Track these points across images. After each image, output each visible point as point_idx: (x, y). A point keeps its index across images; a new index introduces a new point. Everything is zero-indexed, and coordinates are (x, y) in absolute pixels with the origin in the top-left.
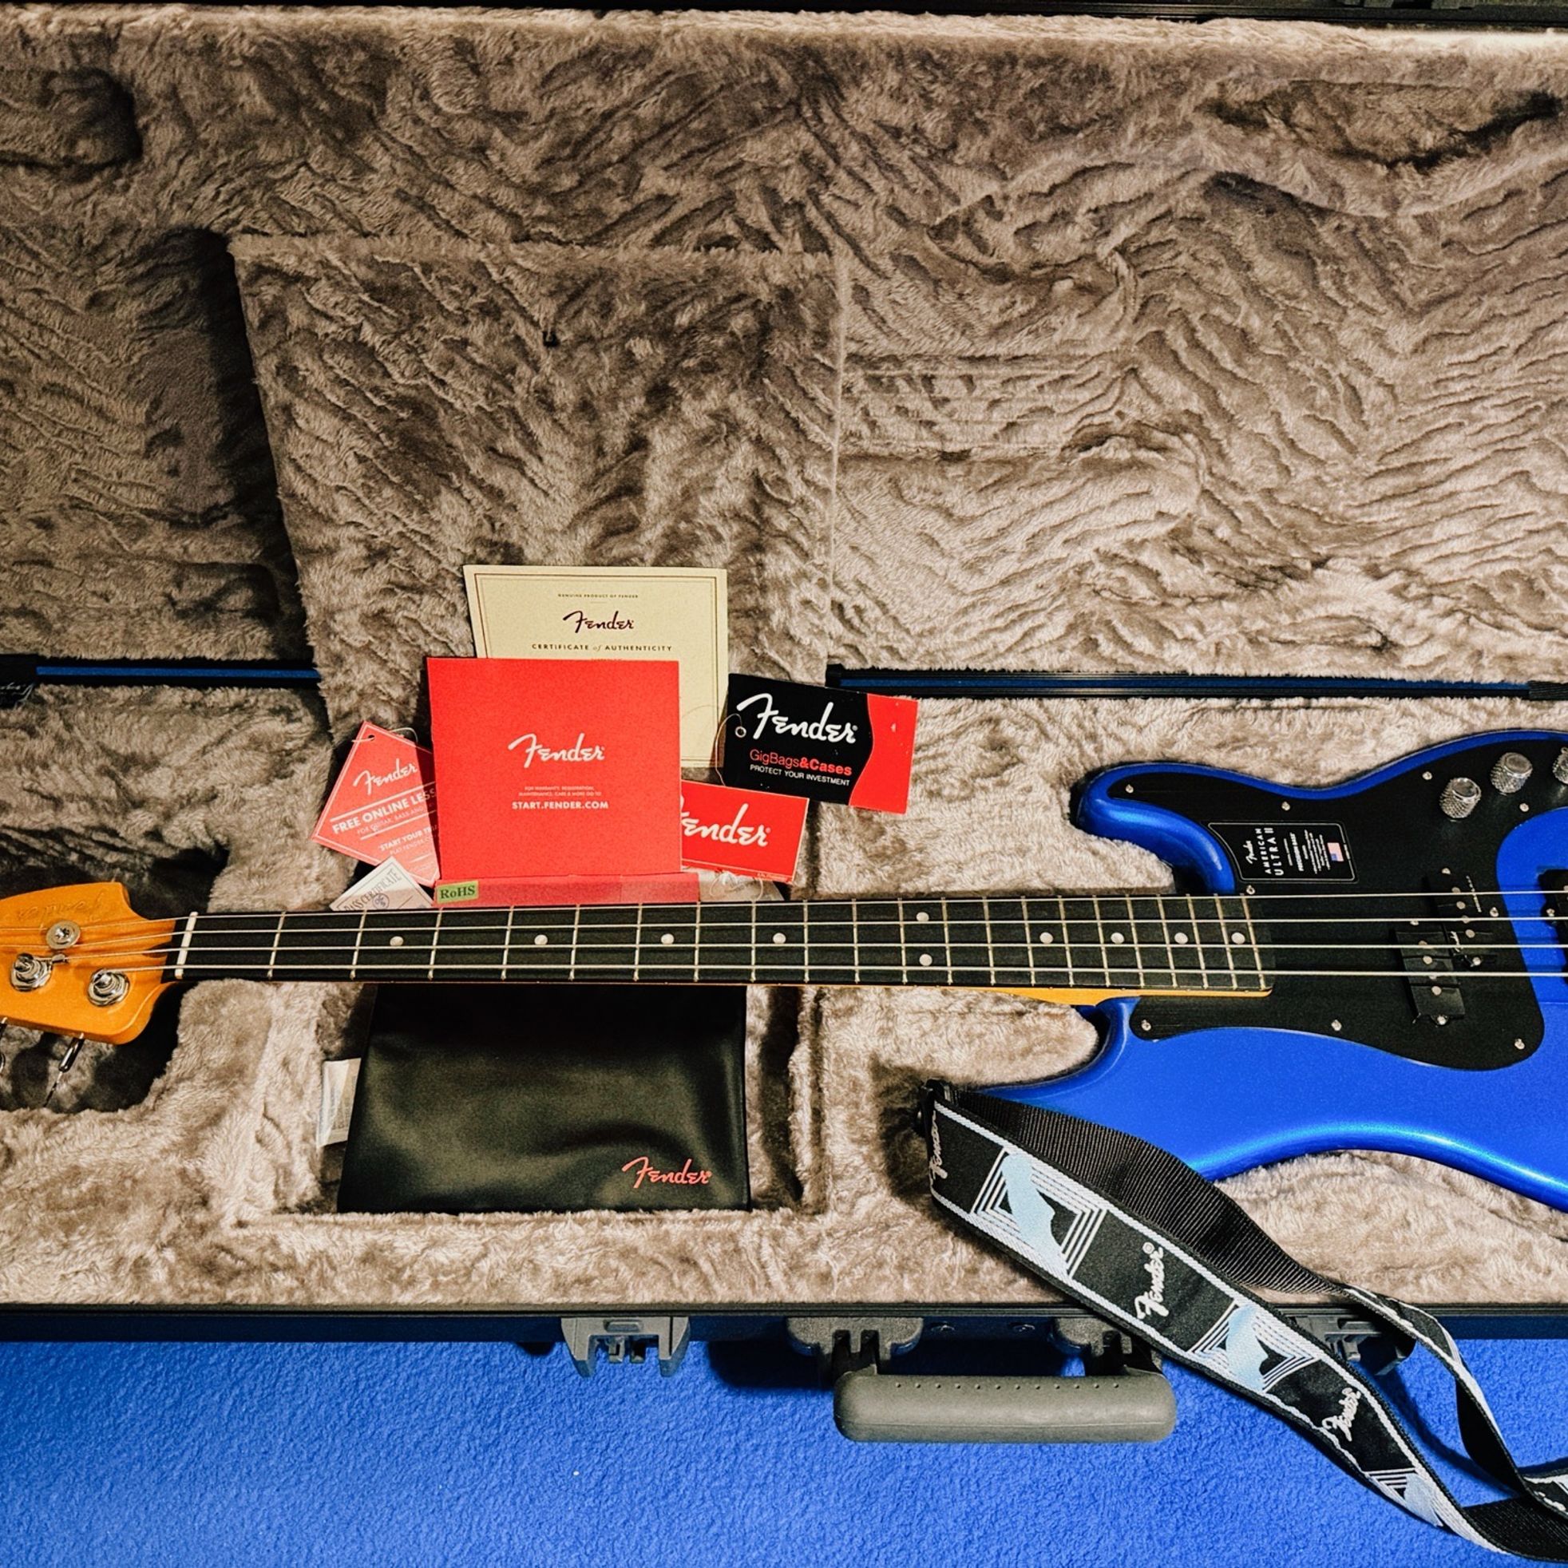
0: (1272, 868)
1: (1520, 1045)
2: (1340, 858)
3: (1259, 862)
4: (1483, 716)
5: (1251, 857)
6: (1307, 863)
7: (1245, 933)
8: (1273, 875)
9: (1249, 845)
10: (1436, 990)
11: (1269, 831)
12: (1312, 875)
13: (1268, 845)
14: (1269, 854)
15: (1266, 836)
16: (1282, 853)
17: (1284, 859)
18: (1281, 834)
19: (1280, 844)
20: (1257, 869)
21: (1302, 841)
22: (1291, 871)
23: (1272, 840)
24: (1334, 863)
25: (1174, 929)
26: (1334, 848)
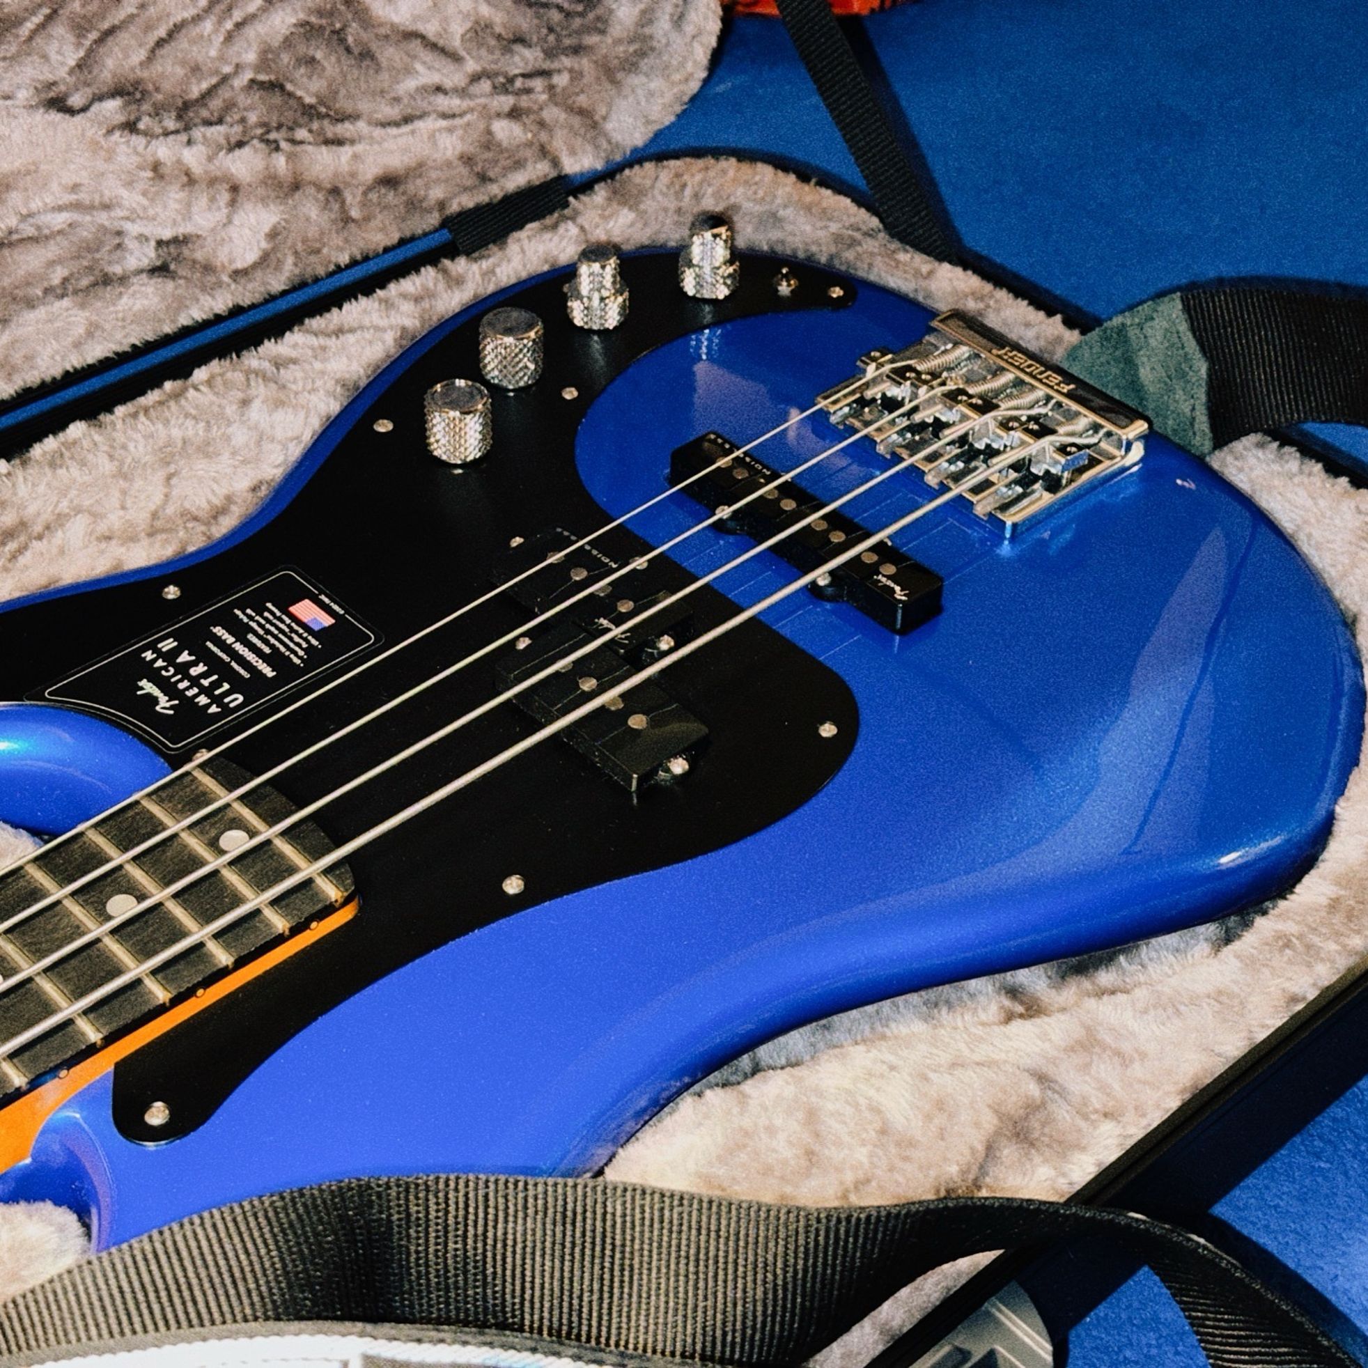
0: (217, 700)
1: (828, 730)
2: (328, 621)
3: (186, 705)
4: (407, 307)
5: (164, 704)
6: (274, 659)
7: (238, 823)
8: (226, 710)
9: (147, 687)
10: (637, 722)
11: (168, 645)
12: (297, 672)
13: (183, 669)
14: (195, 681)
15: (170, 657)
16: (215, 665)
17: (226, 673)
18: (194, 639)
19: (203, 655)
20: (189, 715)
21: (240, 631)
22: (254, 686)
23: (185, 657)
24: (321, 634)
25: (94, 895)
26: (306, 610)
